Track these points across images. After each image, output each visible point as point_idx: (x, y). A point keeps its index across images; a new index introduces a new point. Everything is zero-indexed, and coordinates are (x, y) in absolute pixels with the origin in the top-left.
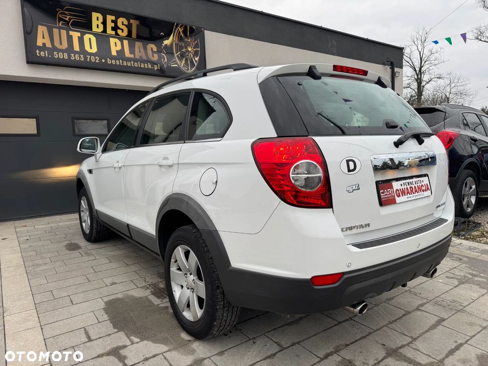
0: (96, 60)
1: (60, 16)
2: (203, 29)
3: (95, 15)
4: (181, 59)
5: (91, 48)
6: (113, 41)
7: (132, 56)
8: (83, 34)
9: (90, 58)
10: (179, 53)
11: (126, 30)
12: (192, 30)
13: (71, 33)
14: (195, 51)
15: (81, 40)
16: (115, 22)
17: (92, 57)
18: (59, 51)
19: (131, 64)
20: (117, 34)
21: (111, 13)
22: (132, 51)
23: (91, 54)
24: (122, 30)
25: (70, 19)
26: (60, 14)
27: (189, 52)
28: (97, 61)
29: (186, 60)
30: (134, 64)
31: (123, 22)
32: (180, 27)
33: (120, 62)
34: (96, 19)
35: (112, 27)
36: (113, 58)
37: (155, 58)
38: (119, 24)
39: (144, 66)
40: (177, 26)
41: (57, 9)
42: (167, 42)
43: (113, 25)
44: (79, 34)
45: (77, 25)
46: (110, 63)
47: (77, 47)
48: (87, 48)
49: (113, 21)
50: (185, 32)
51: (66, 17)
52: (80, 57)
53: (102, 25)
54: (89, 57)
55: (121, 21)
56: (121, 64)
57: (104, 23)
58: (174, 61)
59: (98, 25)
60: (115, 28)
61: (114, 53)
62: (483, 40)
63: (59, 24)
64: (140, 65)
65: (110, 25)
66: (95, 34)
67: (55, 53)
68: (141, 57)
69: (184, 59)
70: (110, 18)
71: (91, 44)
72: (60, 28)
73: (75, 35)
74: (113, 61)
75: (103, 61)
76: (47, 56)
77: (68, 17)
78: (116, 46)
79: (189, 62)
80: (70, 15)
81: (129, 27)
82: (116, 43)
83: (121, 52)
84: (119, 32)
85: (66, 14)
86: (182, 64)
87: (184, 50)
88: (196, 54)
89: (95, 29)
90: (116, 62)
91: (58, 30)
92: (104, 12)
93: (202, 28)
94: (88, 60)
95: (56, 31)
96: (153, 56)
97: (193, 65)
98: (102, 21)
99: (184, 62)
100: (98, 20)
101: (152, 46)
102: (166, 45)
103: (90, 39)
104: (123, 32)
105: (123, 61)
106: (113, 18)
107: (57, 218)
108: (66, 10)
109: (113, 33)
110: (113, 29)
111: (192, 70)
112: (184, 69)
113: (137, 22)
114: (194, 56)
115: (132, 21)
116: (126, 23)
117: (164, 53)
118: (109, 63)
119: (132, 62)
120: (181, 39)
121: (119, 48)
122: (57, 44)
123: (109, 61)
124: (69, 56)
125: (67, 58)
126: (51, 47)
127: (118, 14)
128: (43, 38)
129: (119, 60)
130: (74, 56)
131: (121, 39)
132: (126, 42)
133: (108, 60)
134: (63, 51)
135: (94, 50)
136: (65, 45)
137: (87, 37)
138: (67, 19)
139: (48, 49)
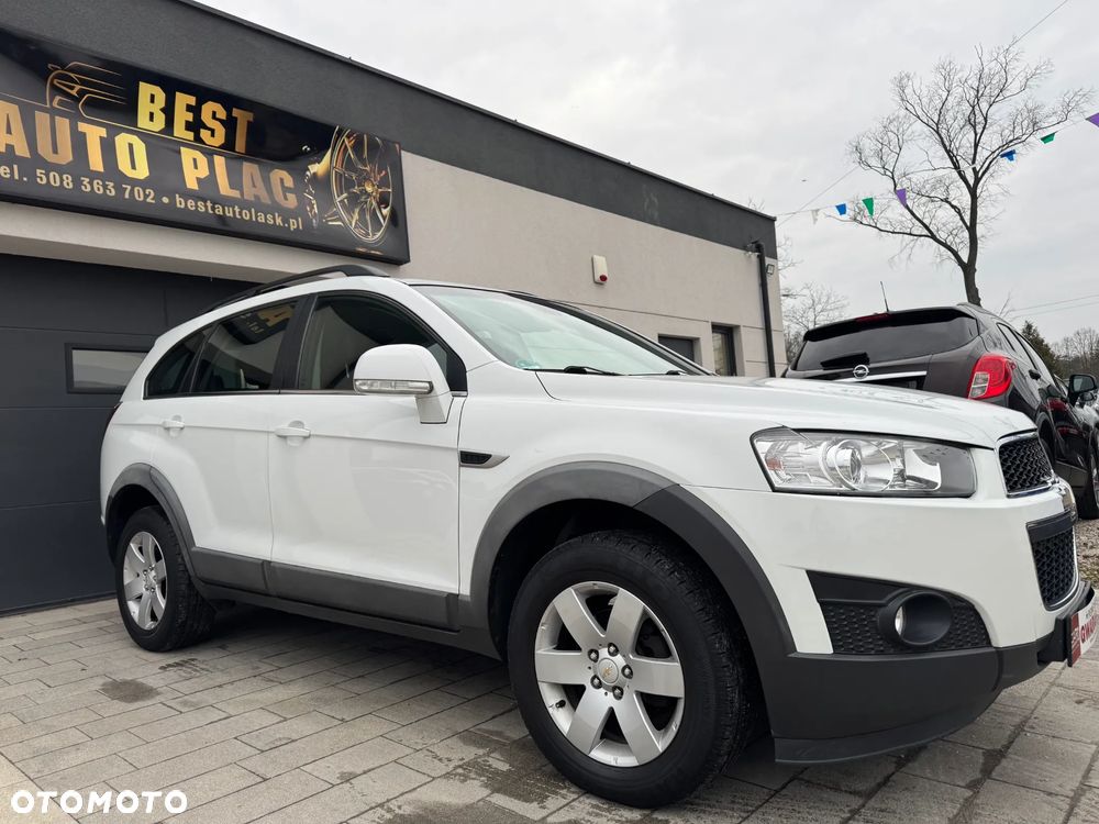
0: (146, 196)
1: (55, 82)
2: (397, 146)
3: (145, 89)
4: (350, 211)
5: (134, 167)
6: (187, 155)
7: (235, 194)
8: (113, 132)
9: (132, 191)
10: (345, 195)
11: (220, 131)
12: (373, 146)
13: (83, 127)
14: (381, 193)
15: (108, 148)
16: (195, 110)
17: (136, 189)
18: (49, 167)
19: (234, 212)
20: (198, 138)
21: (188, 88)
22: (235, 182)
23: (134, 182)
24: (213, 131)
25: (82, 93)
26: (56, 77)
27: (369, 195)
28: (149, 200)
29: (362, 212)
30: (240, 213)
31: (214, 113)
32: (348, 137)
33: (206, 207)
34: (149, 98)
35: (187, 122)
36: (188, 195)
37: (292, 201)
38: (206, 117)
39: (266, 219)
40: (340, 133)
41: (50, 66)
42: (317, 168)
43: (190, 117)
44: (103, 132)
45: (97, 108)
46: (183, 206)
47: (96, 162)
48: (124, 165)
49: (189, 108)
50: (358, 147)
51: (72, 88)
52: (105, 187)
53: (163, 116)
54: (129, 187)
55: (209, 108)
56: (211, 212)
57: (169, 111)
58: (335, 214)
59: (152, 115)
60: (195, 126)
61: (192, 184)
63: (51, 101)
64: (257, 217)
65: (182, 116)
66: (145, 136)
67: (38, 171)
68: (256, 197)
69: (357, 210)
70: (183, 100)
71: (134, 158)
72: (53, 112)
73: (94, 134)
74: (191, 203)
75: (165, 200)
76: (16, 177)
77: (78, 87)
78: (196, 167)
79: (368, 217)
80: (83, 82)
81: (230, 124)
82: (195, 160)
83: (209, 182)
84: (204, 134)
85: (72, 81)
86: (350, 221)
87: (356, 190)
88: (383, 201)
89: (143, 122)
90: (197, 206)
91: (48, 115)
92: (171, 86)
93: (394, 142)
94: (127, 196)
95: (42, 119)
96: (286, 198)
97: (377, 225)
98: (163, 105)
99: (356, 216)
100: (152, 101)
101: (281, 176)
102: (314, 174)
103: (131, 146)
104: (213, 135)
105: (214, 203)
106: (192, 100)
108: (72, 70)
109: (190, 136)
110: (189, 126)
111: (375, 237)
112: (358, 233)
113: (250, 116)
114: (379, 204)
115: (236, 112)
116: (222, 114)
117: (310, 193)
118: (178, 205)
119: (237, 209)
120: (349, 165)
121: (204, 172)
122: (44, 149)
123: (180, 202)
124: (77, 183)
125: (71, 186)
127: (203, 94)
128: (9, 131)
129: (205, 202)
130: (91, 183)
131: (209, 153)
132: (219, 161)
133: (178, 199)
134: (60, 169)
135: (142, 171)
136: (66, 155)
137: (122, 140)
138: (74, 92)
139: (20, 160)
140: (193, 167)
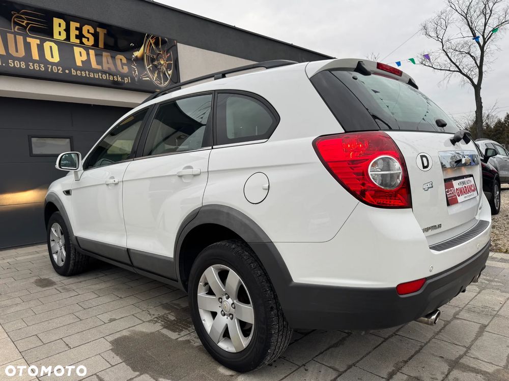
0: (58, 70)
1: (15, 19)
2: (175, 41)
3: (56, 21)
4: (153, 72)
5: (52, 57)
6: (77, 50)
7: (99, 67)
8: (43, 41)
9: (52, 68)
10: (151, 65)
11: (92, 39)
12: (164, 42)
13: (29, 40)
14: (168, 64)
15: (41, 48)
16: (79, 29)
17: (54, 67)
18: (14, 59)
19: (99, 76)
20: (81, 42)
21: (76, 19)
22: (99, 62)
23: (53, 64)
24: (88, 39)
25: (27, 24)
26: (15, 17)
27: (162, 65)
28: (59, 72)
29: (159, 74)
30: (102, 76)
31: (88, 30)
32: (152, 38)
33: (86, 74)
34: (58, 26)
35: (76, 35)
36: (77, 68)
37: (125, 70)
38: (85, 32)
39: (113, 78)
40: (148, 37)
41: (12, 12)
42: (137, 54)
43: (77, 32)
44: (38, 41)
45: (35, 31)
46: (75, 74)
47: (35, 56)
48: (48, 55)
49: (77, 29)
50: (157, 44)
51: (23, 22)
52: (40, 67)
53: (65, 33)
54: (50, 66)
55: (86, 28)
56: (88, 76)
57: (67, 30)
58: (146, 74)
59: (60, 32)
60: (80, 36)
61: (79, 64)
62: (427, 65)
63: (14, 29)
64: (109, 77)
65: (74, 33)
66: (57, 42)
67: (10, 61)
68: (109, 68)
69: (156, 72)
70: (74, 25)
71: (52, 53)
72: (15, 34)
73: (34, 42)
74: (79, 72)
75: (67, 71)
76: (0, 64)
77: (26, 22)
78: (81, 56)
79: (162, 75)
80: (28, 19)
81: (96, 35)
82: (80, 52)
83: (87, 62)
84: (84, 40)
85: (23, 19)
86: (154, 77)
87: (156, 63)
88: (169, 67)
89: (56, 36)
90: (81, 74)
91: (13, 35)
92: (67, 18)
93: (174, 40)
94: (50, 70)
95: (10, 37)
96: (123, 68)
97: (166, 78)
98: (65, 28)
99: (156, 75)
100: (60, 26)
101: (121, 58)
102: (136, 56)
103: (51, 47)
104: (88, 40)
105: (89, 72)
106: (78, 25)
107: (12, 252)
108: (22, 14)
109: (78, 41)
110: (77, 37)
111: (165, 84)
112: (157, 83)
113: (105, 31)
114: (167, 69)
115: (98, 30)
116: (92, 31)
117: (134, 65)
118: (73, 74)
119: (100, 74)
120: (152, 51)
121: (84, 58)
122: (12, 51)
123: (74, 72)
124: (27, 65)
125: (24, 67)
126: (5, 54)
127: (83, 21)
129: (85, 72)
130: (33, 65)
131: (87, 49)
132: (92, 52)
133: (73, 71)
134: (20, 60)
135: (56, 59)
136: (22, 53)
137: (47, 45)
138: (24, 24)
139: (1, 56)
140: (80, 56)
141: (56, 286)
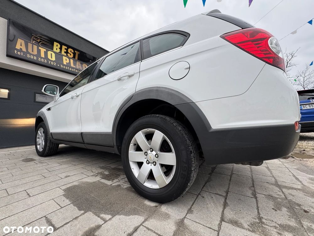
0: (54, 64)
1: (34, 38)
3: (55, 44)
5: (52, 58)
6: (64, 58)
7: (75, 67)
8: (47, 51)
9: (51, 62)
11: (72, 55)
13: (40, 48)
15: (46, 53)
18: (30, 54)
20: (67, 55)
21: (65, 45)
22: (75, 64)
23: (51, 61)
26: (34, 37)
31: (71, 51)
34: (56, 46)
36: (64, 65)
41: (33, 34)
43: (66, 51)
44: (45, 50)
45: (44, 45)
47: (43, 55)
48: (49, 57)
49: (65, 49)
52: (44, 60)
53: (59, 49)
55: (70, 50)
56: (69, 69)
57: (61, 49)
59: (57, 49)
60: (67, 52)
61: (65, 63)
63: (33, 42)
65: (64, 50)
66: (54, 52)
67: (28, 55)
68: (79, 68)
70: (64, 47)
71: (52, 56)
72: (33, 44)
73: (43, 50)
75: (58, 65)
76: (22, 55)
77: (39, 40)
78: (66, 60)
80: (41, 39)
81: (74, 54)
82: (66, 59)
83: (69, 64)
84: (68, 54)
85: (38, 38)
89: (55, 50)
90: (65, 68)
91: (31, 44)
92: (62, 44)
94: (49, 63)
95: (30, 45)
98: (59, 47)
101: (85, 65)
103: (51, 54)
104: (70, 55)
106: (66, 48)
108: (38, 36)
109: (65, 54)
113: (79, 53)
115: (76, 51)
116: (73, 51)
119: (75, 70)
121: (68, 61)
122: (30, 51)
123: (62, 66)
124: (37, 59)
125: (36, 59)
126: (26, 51)
127: (69, 47)
128: (21, 45)
129: (68, 67)
130: (41, 59)
131: (69, 58)
132: (72, 61)
134: (34, 55)
135: (54, 59)
136: (35, 52)
137: (50, 52)
138: (38, 41)
139: (23, 52)
140: (65, 60)
141: (35, 161)
